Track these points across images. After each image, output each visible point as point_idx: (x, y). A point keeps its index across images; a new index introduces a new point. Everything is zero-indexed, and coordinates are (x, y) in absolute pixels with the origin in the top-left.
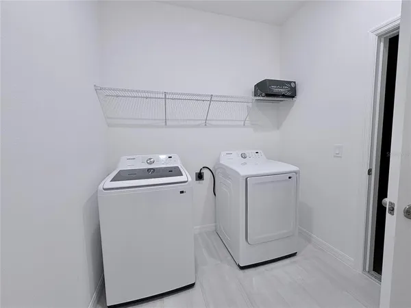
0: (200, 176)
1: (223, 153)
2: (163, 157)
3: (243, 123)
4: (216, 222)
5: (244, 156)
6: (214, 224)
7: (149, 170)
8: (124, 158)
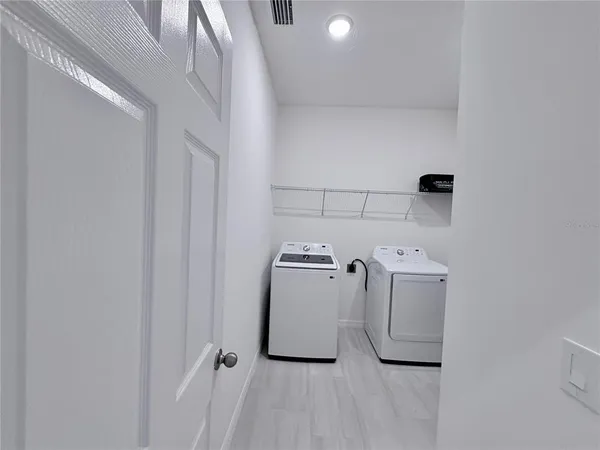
0: (352, 268)
1: (378, 248)
2: (316, 245)
3: (404, 216)
4: (365, 319)
5: (401, 253)
6: (362, 321)
7: (305, 256)
8: (286, 243)
